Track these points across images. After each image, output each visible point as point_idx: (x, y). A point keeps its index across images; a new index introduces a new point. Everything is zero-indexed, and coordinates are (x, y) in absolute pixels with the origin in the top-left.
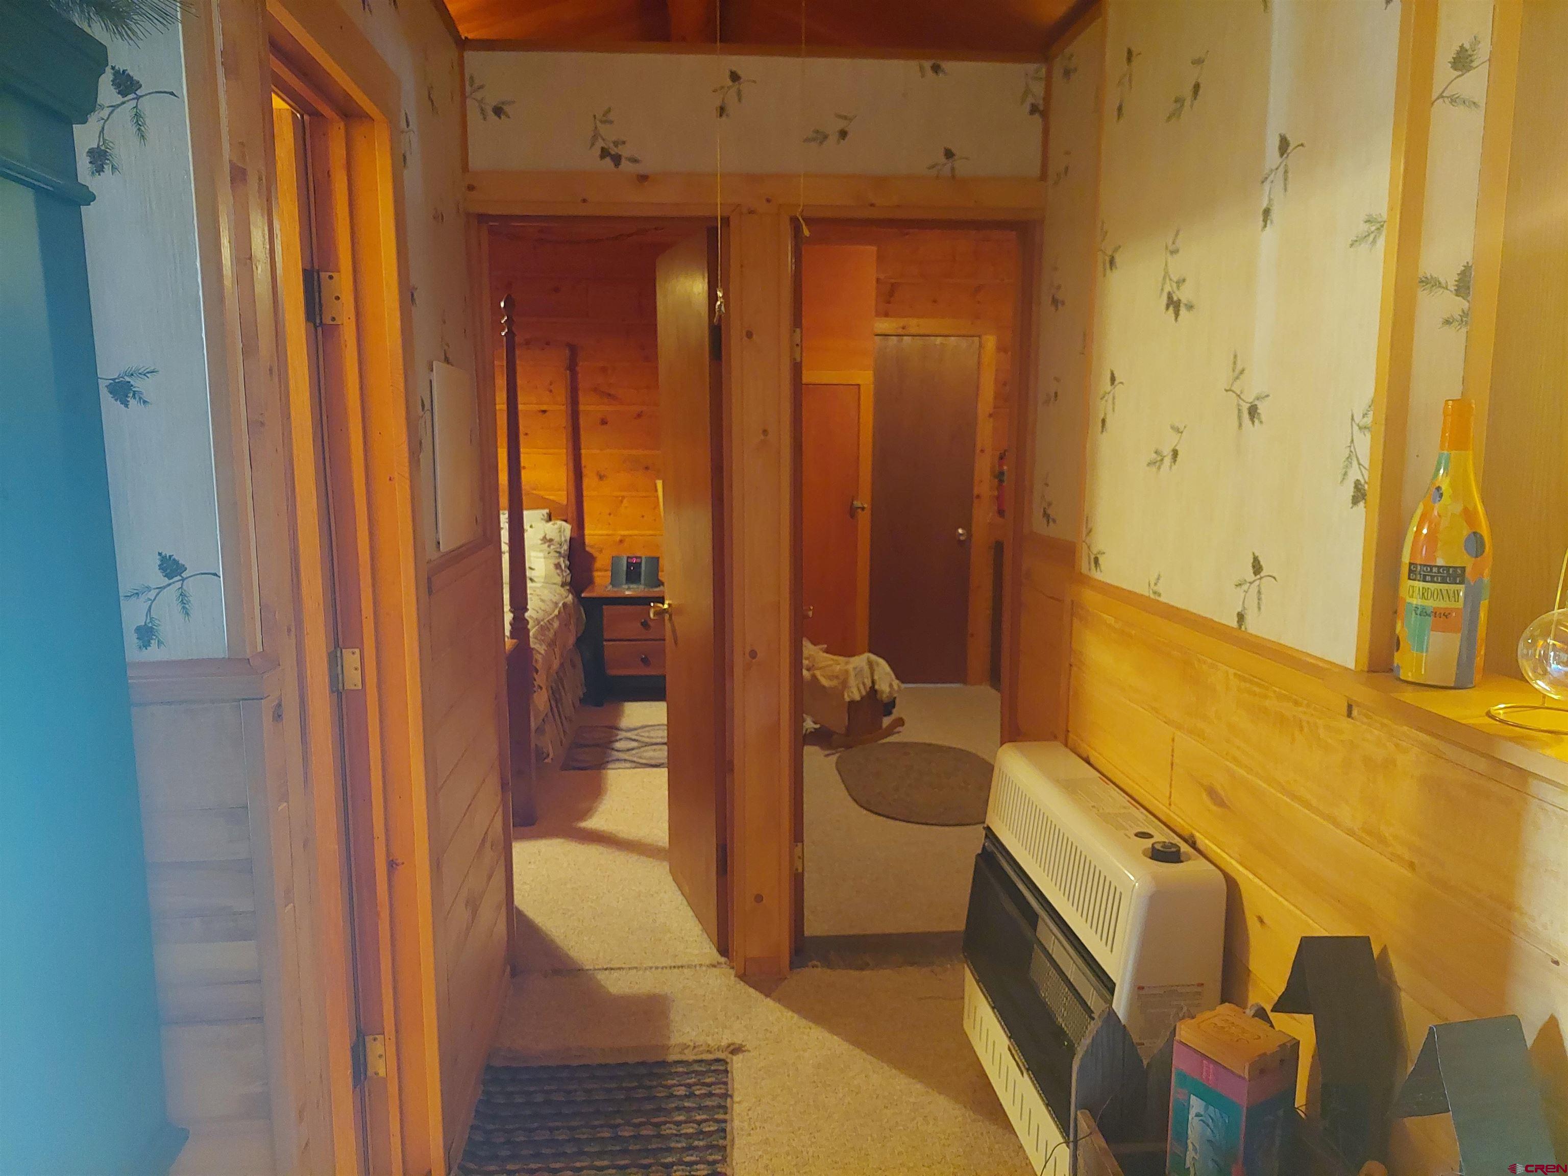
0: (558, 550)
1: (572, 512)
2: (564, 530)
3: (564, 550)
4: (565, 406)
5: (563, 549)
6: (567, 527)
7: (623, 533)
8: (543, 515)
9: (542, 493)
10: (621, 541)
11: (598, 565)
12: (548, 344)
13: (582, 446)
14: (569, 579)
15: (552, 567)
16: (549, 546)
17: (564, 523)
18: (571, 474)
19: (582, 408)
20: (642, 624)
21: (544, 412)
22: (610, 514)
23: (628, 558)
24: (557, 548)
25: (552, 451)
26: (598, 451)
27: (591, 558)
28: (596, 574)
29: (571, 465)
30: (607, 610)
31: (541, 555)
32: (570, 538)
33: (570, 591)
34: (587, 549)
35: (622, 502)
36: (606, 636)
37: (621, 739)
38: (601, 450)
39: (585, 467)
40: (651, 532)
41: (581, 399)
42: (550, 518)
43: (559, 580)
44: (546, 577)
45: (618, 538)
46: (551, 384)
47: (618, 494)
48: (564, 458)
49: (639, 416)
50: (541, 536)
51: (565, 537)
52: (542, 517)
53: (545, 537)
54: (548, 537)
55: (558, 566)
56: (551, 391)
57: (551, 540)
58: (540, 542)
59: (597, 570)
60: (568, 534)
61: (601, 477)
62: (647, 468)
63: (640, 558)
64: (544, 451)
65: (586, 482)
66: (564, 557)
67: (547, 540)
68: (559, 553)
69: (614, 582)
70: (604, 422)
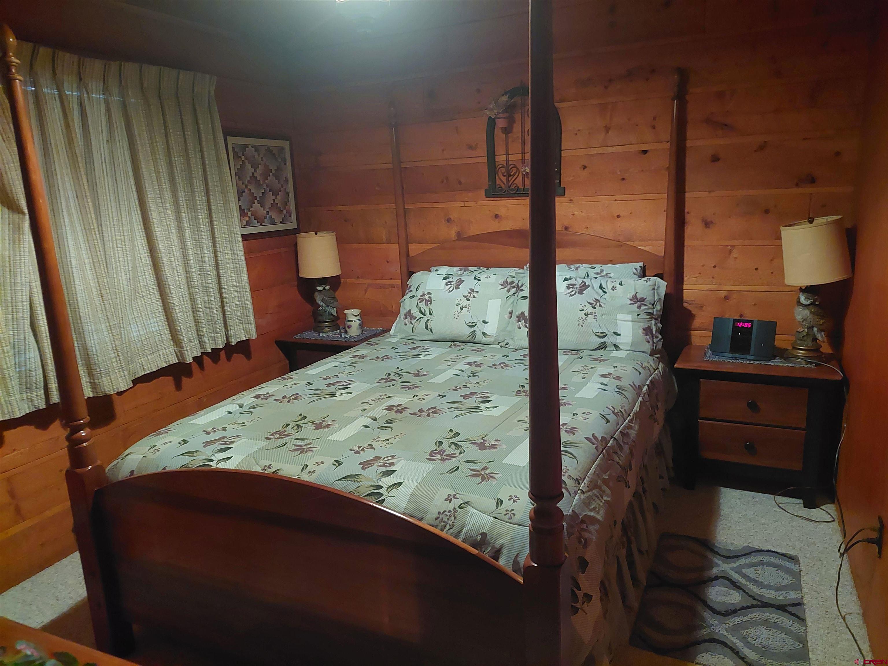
0: (650, 311)
1: (669, 267)
2: (659, 287)
3: (657, 311)
4: (669, 143)
5: (655, 310)
6: (662, 285)
7: (729, 288)
8: (636, 269)
9: (635, 243)
10: (726, 298)
11: (697, 323)
12: (653, 71)
13: (687, 189)
14: (660, 346)
15: (641, 331)
16: (639, 307)
17: (658, 279)
18: (672, 222)
19: (689, 144)
20: (749, 405)
21: (645, 152)
22: (715, 267)
23: (735, 321)
24: (649, 309)
25: (649, 196)
26: (705, 194)
27: (689, 316)
28: (693, 333)
29: (672, 213)
30: (705, 385)
31: (629, 317)
32: (665, 294)
33: (660, 359)
34: (685, 305)
35: (730, 251)
36: (702, 413)
37: (717, 578)
38: (709, 192)
39: (688, 213)
40: (765, 288)
41: (690, 133)
42: (643, 273)
43: (647, 347)
44: (632, 345)
45: (723, 294)
46: (655, 119)
47: (727, 243)
48: (663, 205)
49: (762, 147)
50: (631, 295)
51: (658, 295)
52: (635, 271)
53: (635, 297)
54: (639, 296)
55: (648, 331)
56: (654, 127)
57: (643, 300)
58: (629, 302)
59: (695, 329)
60: (663, 291)
61: (707, 224)
62: (767, 211)
63: (752, 322)
64: (642, 197)
65: (688, 231)
66: (656, 319)
67: (637, 300)
68: (651, 314)
69: (715, 347)
70: (715, 159)
